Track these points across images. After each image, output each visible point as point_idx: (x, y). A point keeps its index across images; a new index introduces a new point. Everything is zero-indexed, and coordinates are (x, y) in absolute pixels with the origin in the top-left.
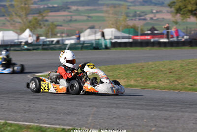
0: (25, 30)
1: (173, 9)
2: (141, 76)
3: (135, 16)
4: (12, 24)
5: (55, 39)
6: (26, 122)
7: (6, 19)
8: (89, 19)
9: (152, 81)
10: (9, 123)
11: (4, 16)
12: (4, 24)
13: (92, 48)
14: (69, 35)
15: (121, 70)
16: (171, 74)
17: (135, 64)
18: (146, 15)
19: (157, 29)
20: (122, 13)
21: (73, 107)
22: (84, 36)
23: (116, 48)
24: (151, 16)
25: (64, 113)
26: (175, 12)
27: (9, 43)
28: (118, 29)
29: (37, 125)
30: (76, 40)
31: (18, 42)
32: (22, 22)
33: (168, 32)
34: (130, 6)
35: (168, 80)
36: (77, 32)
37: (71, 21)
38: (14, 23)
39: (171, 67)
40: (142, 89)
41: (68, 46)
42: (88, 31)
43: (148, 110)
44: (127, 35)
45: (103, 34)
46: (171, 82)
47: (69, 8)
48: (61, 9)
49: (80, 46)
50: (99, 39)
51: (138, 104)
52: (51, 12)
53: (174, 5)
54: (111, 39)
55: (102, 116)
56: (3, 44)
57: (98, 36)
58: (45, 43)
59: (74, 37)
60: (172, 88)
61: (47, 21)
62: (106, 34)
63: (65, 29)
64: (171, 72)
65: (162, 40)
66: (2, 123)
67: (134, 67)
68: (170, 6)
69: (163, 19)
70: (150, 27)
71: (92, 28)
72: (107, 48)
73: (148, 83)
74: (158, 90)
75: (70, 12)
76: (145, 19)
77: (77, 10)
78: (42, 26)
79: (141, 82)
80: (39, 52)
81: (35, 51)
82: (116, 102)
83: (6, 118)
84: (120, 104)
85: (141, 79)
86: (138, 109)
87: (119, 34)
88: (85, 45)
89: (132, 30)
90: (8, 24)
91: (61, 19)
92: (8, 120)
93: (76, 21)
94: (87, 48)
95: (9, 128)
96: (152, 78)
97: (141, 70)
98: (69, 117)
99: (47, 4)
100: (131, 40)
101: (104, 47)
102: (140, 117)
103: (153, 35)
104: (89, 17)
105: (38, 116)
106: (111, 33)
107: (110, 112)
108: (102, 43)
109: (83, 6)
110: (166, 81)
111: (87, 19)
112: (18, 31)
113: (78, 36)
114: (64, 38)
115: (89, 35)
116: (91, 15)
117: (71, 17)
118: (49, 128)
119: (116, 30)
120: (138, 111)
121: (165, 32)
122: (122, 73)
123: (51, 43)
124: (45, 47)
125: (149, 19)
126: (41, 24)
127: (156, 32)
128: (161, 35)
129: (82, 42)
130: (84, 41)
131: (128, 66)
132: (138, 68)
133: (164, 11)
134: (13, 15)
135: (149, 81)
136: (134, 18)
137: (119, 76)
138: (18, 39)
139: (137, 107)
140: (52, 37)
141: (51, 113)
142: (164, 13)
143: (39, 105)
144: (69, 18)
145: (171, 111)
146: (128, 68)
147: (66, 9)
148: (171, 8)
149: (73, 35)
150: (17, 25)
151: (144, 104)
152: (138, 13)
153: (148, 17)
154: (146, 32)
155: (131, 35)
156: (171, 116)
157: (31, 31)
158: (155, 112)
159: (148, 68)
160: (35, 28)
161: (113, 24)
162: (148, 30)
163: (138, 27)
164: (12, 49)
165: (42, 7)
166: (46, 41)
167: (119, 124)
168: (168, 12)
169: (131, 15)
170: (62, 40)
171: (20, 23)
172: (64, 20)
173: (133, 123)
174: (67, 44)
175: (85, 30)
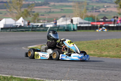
0: (20, 18)
1: (118, 5)
2: (98, 48)
3: (93, 9)
4: (11, 14)
5: (40, 24)
6: (25, 76)
7: (7, 10)
8: (62, 11)
9: (105, 52)
10: (14, 77)
11: (5, 8)
12: (6, 14)
13: (64, 30)
14: (49, 21)
15: (84, 44)
16: (117, 47)
17: (94, 41)
18: (100, 8)
19: (108, 18)
20: (84, 7)
21: (55, 68)
22: (59, 22)
23: (80, 31)
24: (103, 9)
25: (49, 71)
26: (120, 6)
27: (9, 26)
28: (81, 17)
29: (32, 79)
30: (54, 25)
31: (15, 25)
32: (18, 13)
33: (115, 20)
34: (89, 3)
35: (116, 51)
36: (55, 19)
37: (50, 12)
38: (12, 13)
39: (117, 43)
40: (98, 57)
41: (49, 29)
42: (62, 19)
43: (103, 70)
44: (87, 22)
45: (72, 21)
46: (118, 53)
47: (49, 4)
48: (44, 4)
49: (57, 29)
50: (69, 24)
51: (97, 66)
52: (37, 6)
53: (119, 2)
54: (77, 24)
55: (74, 74)
56: (5, 27)
57: (69, 22)
58: (33, 27)
59: (53, 23)
60: (118, 56)
61: (34, 12)
62: (74, 21)
63: (47, 17)
64: (117, 46)
65: (111, 25)
66: (9, 77)
67: (93, 42)
68: (116, 3)
69: (111, 11)
70: (102, 17)
71: (64, 17)
72: (74, 30)
73: (102, 53)
74: (109, 58)
75: (50, 6)
76: (99, 12)
77: (54, 5)
78: (31, 15)
79: (98, 53)
80: (30, 32)
81: (27, 32)
82: (82, 65)
83: (11, 74)
84: (85, 66)
85: (98, 51)
86: (97, 69)
87: (82, 21)
88: (60, 28)
89: (91, 18)
90: (8, 14)
91: (43, 11)
92: (13, 75)
93: (53, 12)
94: (61, 30)
95: (14, 80)
96: (105, 50)
97: (98, 44)
98: (52, 74)
99: (34, 1)
100: (90, 25)
101: (72, 29)
102: (98, 74)
103: (105, 22)
104: (62, 10)
105: (32, 73)
106: (77, 20)
107: (79, 71)
108: (71, 27)
109: (58, 2)
110: (114, 52)
111: (61, 11)
112: (16, 19)
113: (55, 22)
114: (45, 23)
115: (62, 21)
116: (63, 8)
117: (50, 10)
118: (40, 80)
119: (80, 18)
120: (97, 70)
121: (113, 20)
122: (85, 47)
123: (37, 26)
124: (33, 29)
125: (102, 11)
126: (30, 14)
127: (107, 20)
128: (110, 22)
129: (58, 26)
130: (59, 26)
131: (89, 42)
132: (95, 43)
133: (112, 6)
134: (11, 8)
135: (103, 52)
136: (92, 11)
137: (83, 48)
138: (15, 24)
139: (96, 68)
140: (38, 23)
141: (41, 71)
142: (112, 7)
143: (32, 66)
144: (49, 10)
145: (119, 71)
146: (89, 43)
147: (47, 4)
148: (117, 4)
149: (51, 22)
150: (14, 14)
151: (101, 66)
152: (95, 7)
153: (101, 10)
154: (100, 20)
155: (90, 22)
156: (119, 74)
157: (24, 18)
158: (108, 71)
159: (102, 44)
160: (26, 16)
161: (78, 14)
162: (102, 19)
163: (95, 17)
164: (12, 30)
165: (31, 3)
166: (34, 25)
167: (85, 78)
168: (115, 7)
169: (90, 9)
170: (44, 24)
171: (16, 13)
172: (45, 12)
173: (94, 78)
174: (48, 27)
175: (60, 18)
